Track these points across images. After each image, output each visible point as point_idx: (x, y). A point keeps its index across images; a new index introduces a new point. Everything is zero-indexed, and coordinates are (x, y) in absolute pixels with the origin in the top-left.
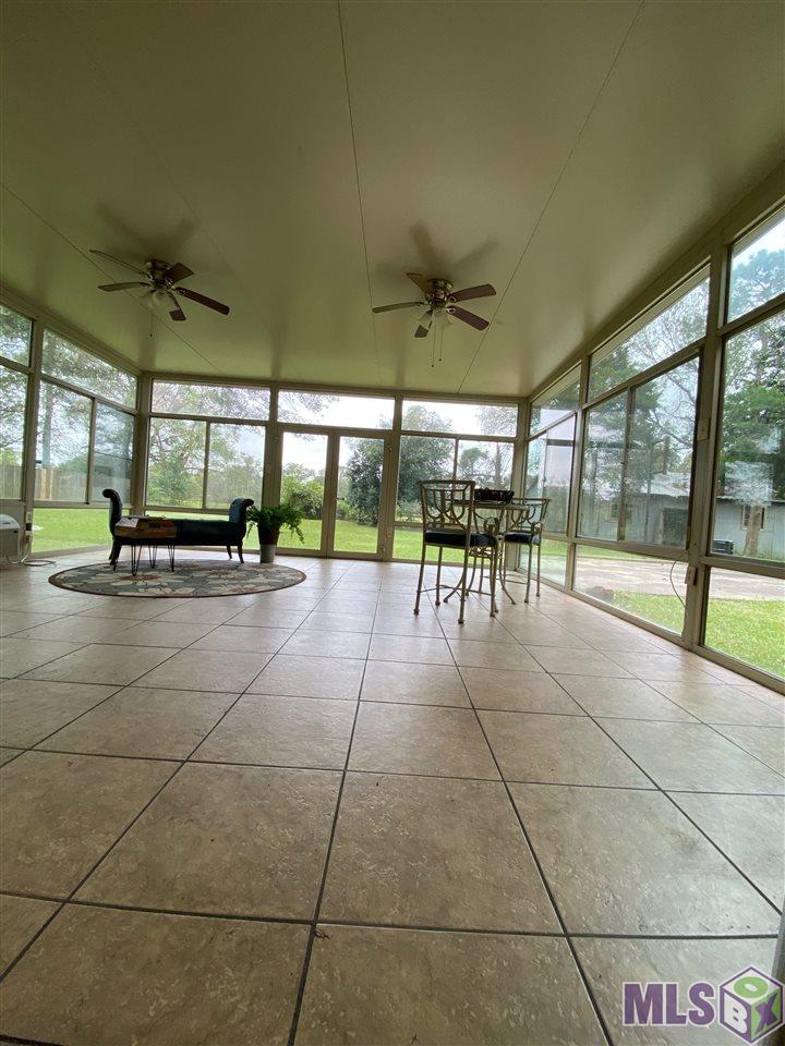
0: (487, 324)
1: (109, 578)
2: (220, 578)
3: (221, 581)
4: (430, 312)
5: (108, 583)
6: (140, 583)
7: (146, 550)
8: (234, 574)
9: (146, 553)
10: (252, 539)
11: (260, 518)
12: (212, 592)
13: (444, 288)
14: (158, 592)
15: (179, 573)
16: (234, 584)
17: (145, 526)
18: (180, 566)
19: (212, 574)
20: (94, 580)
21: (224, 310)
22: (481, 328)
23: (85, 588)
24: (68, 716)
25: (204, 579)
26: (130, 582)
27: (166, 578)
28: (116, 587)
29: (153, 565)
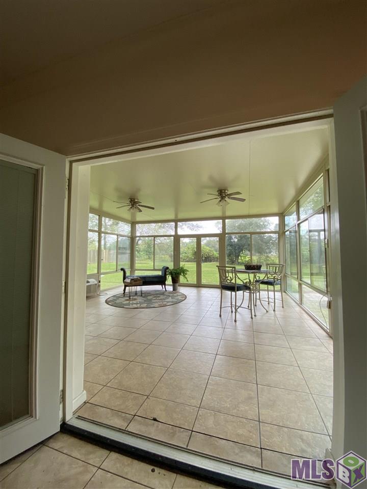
0: (245, 200)
1: (122, 300)
2: (156, 299)
3: (156, 301)
4: (220, 201)
5: (122, 303)
6: (131, 302)
7: (133, 287)
8: (162, 297)
9: (134, 289)
10: (169, 280)
11: (171, 274)
12: (152, 306)
13: (225, 192)
14: (135, 306)
15: (144, 297)
16: (160, 302)
17: (133, 281)
18: (145, 293)
19: (154, 297)
20: (118, 301)
21: (153, 208)
22: (243, 201)
23: (115, 305)
24: (108, 348)
25: (151, 300)
26: (128, 302)
27: (140, 299)
28: (124, 304)
29: (136, 293)
